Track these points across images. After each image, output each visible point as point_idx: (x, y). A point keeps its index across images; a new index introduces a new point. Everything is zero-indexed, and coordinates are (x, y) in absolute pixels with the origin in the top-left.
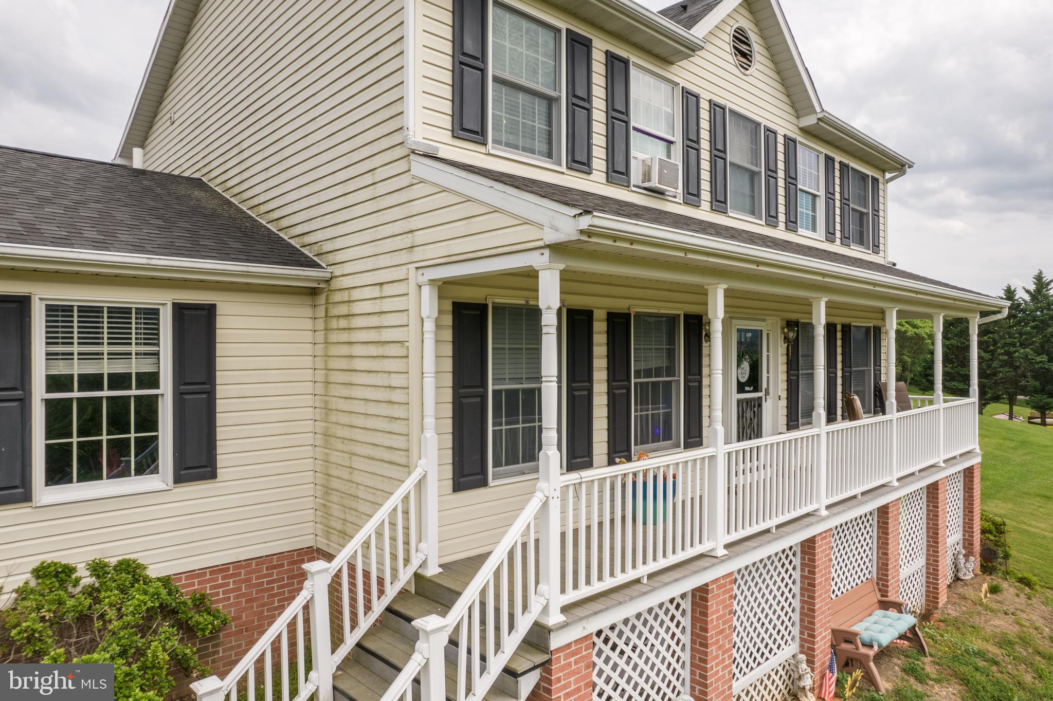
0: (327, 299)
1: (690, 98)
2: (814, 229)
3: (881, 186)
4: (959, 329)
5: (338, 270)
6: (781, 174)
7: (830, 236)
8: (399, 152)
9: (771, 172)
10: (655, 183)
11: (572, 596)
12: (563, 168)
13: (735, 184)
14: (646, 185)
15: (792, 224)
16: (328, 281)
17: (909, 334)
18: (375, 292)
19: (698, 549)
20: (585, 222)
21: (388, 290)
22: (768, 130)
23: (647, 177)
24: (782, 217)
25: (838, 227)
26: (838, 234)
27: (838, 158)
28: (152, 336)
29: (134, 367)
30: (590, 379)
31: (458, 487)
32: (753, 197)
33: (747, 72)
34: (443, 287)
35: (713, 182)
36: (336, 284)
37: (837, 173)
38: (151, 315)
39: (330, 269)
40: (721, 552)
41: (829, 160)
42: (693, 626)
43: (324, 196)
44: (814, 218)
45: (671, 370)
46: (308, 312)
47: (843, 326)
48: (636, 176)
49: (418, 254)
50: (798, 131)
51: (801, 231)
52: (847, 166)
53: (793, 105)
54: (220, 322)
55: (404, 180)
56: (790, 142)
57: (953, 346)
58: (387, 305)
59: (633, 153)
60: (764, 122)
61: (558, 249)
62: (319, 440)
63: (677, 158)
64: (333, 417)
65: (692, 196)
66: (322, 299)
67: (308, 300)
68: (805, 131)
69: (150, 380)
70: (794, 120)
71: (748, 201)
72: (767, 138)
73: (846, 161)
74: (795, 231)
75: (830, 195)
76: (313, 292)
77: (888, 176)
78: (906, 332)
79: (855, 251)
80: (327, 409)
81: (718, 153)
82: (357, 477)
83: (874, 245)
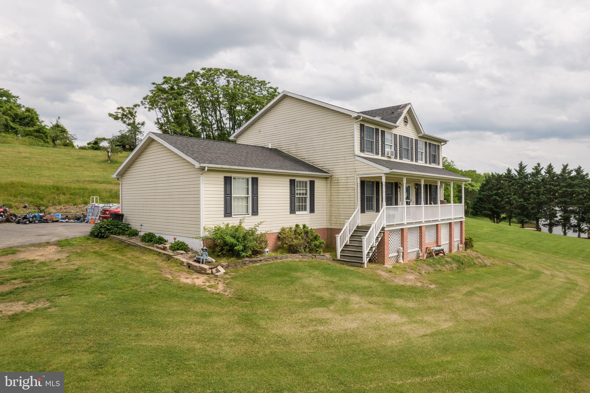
0: (331, 179)
1: (395, 136)
2: (422, 161)
3: (440, 147)
4: (488, 187)
5: (334, 174)
6: (414, 148)
7: (426, 162)
8: (352, 155)
9: (412, 148)
10: (390, 156)
11: (388, 224)
12: (375, 155)
13: (404, 152)
14: (388, 156)
15: (416, 160)
16: (331, 176)
17: (470, 190)
18: (346, 178)
19: (402, 223)
20: (391, 171)
21: (349, 178)
22: (411, 139)
23: (388, 154)
24: (414, 159)
25: (428, 159)
26: (428, 161)
27: (428, 142)
28: (306, 187)
29: (304, 192)
30: (379, 195)
31: (361, 212)
32: (408, 155)
33: (407, 126)
34: (361, 178)
35: (400, 153)
36: (333, 177)
37: (428, 146)
38: (306, 182)
39: (332, 174)
40: (406, 224)
41: (426, 143)
42: (401, 236)
43: (329, 160)
44: (422, 158)
45: (392, 194)
46: (325, 182)
47: (430, 185)
48: (386, 154)
49: (357, 173)
50: (418, 137)
51: (419, 161)
52: (431, 143)
53: (417, 131)
54: (315, 184)
55: (353, 160)
56: (416, 141)
57: (485, 194)
58: (349, 181)
59: (386, 149)
60: (410, 137)
61: (385, 174)
62: (328, 207)
63: (393, 150)
64: (333, 202)
65: (396, 157)
66: (330, 179)
67: (325, 180)
68: (420, 137)
69: (306, 194)
70: (417, 135)
71: (406, 156)
72: (411, 141)
73: (430, 142)
74: (417, 162)
75: (426, 151)
76: (326, 178)
77: (442, 144)
78: (468, 188)
79: (433, 165)
80: (331, 200)
81: (401, 146)
82: (340, 212)
83: (438, 163)
